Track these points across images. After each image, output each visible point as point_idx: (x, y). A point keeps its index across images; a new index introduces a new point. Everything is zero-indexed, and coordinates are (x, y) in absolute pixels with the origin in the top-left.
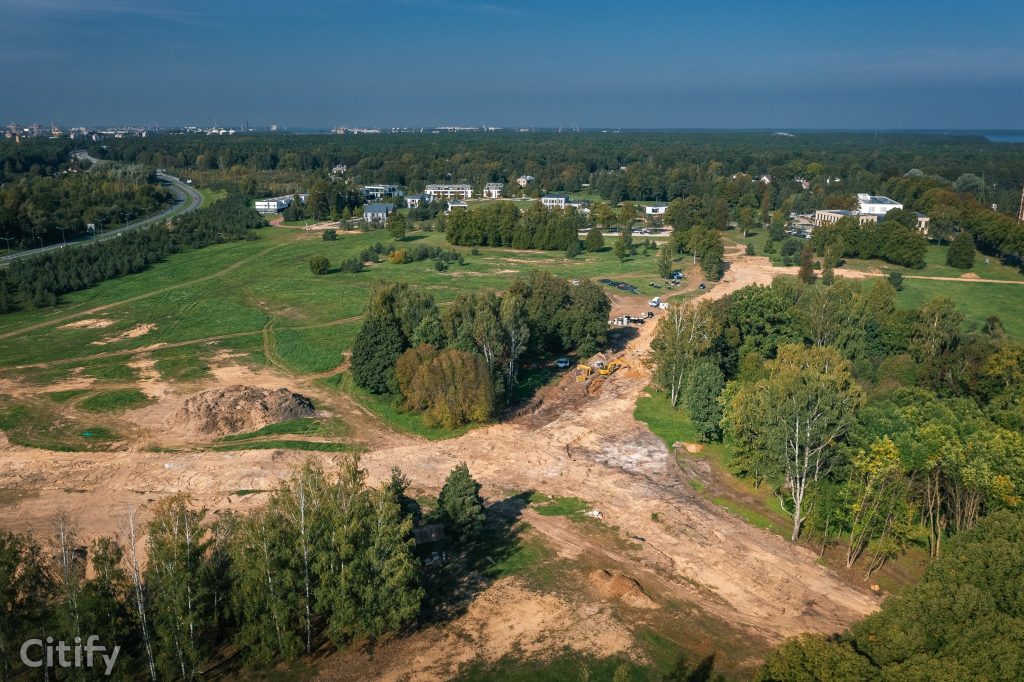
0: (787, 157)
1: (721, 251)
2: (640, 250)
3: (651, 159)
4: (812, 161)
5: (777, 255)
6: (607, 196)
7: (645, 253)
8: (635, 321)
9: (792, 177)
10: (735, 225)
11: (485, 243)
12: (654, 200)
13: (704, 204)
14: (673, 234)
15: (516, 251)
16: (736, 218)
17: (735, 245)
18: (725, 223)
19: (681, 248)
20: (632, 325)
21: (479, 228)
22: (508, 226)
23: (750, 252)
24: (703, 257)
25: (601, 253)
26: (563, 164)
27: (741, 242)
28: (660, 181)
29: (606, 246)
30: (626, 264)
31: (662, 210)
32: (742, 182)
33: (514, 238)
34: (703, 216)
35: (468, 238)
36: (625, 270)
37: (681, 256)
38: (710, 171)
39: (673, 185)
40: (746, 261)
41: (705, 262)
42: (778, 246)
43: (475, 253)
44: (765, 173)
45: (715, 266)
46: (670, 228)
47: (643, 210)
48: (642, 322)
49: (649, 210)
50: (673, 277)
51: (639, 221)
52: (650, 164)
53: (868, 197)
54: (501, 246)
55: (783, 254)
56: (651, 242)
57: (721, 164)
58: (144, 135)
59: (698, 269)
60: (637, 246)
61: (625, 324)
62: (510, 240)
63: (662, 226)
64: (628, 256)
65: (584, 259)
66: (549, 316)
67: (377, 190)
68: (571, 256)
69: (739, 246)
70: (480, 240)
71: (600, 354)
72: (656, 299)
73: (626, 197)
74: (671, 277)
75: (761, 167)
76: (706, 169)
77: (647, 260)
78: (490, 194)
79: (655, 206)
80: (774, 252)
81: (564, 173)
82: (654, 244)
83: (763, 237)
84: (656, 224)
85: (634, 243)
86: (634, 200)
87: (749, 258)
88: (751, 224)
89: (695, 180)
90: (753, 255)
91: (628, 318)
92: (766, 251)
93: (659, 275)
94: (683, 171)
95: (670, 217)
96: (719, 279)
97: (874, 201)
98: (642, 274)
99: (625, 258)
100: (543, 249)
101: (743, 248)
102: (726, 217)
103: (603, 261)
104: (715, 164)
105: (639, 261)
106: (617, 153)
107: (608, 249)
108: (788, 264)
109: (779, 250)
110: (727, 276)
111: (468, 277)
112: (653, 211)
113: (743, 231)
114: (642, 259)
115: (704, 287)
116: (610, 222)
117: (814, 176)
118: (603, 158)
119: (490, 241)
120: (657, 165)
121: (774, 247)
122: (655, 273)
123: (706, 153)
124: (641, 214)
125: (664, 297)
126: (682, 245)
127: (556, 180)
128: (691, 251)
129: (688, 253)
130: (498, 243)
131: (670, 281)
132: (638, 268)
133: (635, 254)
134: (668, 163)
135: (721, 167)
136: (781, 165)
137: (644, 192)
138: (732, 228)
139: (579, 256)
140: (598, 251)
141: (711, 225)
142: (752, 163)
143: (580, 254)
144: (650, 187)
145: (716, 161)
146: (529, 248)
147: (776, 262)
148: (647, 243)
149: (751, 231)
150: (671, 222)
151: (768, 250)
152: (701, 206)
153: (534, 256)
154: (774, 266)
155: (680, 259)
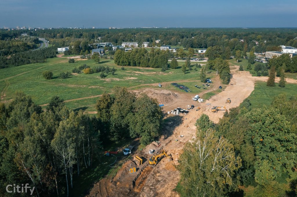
0: (249, 34)
1: (229, 69)
2: (193, 68)
3: (202, 34)
4: (258, 35)
5: (253, 71)
6: (185, 46)
7: (195, 69)
8: (183, 112)
9: (251, 40)
10: (233, 57)
11: (129, 65)
12: (202, 48)
13: (221, 49)
14: (208, 60)
15: (141, 68)
16: (234, 54)
17: (234, 66)
18: (229, 57)
19: (211, 67)
20: (181, 115)
21: (127, 58)
22: (139, 58)
23: (241, 69)
24: (221, 72)
25: (177, 69)
26: (173, 36)
27: (236, 64)
28: (204, 41)
29: (179, 66)
30: (186, 75)
31: (204, 51)
32: (235, 42)
33: (141, 63)
34: (221, 54)
35: (123, 62)
36: (185, 78)
37: (211, 70)
38: (223, 38)
39: (209, 42)
40: (240, 74)
41: (222, 75)
42: (253, 66)
43: (123, 69)
44: (242, 39)
45: (226, 77)
46: (207, 58)
47: (197, 51)
48: (187, 112)
49: (200, 51)
50: (206, 82)
51: (195, 55)
52: (202, 36)
53: (285, 47)
54: (136, 66)
55: (256, 70)
56: (198, 64)
57: (226, 36)
58: (51, 29)
59: (218, 78)
60: (192, 66)
61: (177, 114)
62: (140, 63)
63: (204, 57)
64: (188, 70)
65: (168, 72)
66: (123, 117)
67: (104, 44)
68: (163, 71)
69: (236, 66)
70: (127, 63)
71: (154, 143)
72: (196, 96)
73: (192, 47)
74: (206, 81)
75: (240, 37)
76: (221, 37)
77: (196, 73)
78: (144, 46)
79: (202, 50)
80: (251, 69)
81: (172, 39)
82: (200, 65)
83: (245, 63)
84: (202, 57)
85: (191, 65)
86: (195, 48)
87: (241, 72)
88: (240, 57)
89: (218, 41)
90: (242, 70)
91: (179, 109)
92: (248, 69)
93: (200, 81)
94: (213, 38)
95: (207, 54)
96: (228, 83)
97: (287, 48)
98: (193, 80)
99: (186, 72)
100: (153, 67)
101: (238, 67)
102: (230, 54)
103: (176, 73)
104: (224, 36)
105: (192, 73)
106: (192, 33)
107: (180, 67)
108: (259, 75)
109: (253, 68)
110: (232, 81)
111: (112, 81)
112: (201, 52)
113: (237, 60)
114: (194, 72)
115: (221, 88)
116: (183, 56)
117: (259, 40)
118: (187, 34)
119: (131, 64)
120: (204, 36)
121: (251, 67)
122: (198, 79)
123: (221, 33)
124: (197, 53)
125: (201, 94)
126: (211, 66)
127: (169, 41)
128: (216, 69)
129: (214, 70)
130: (135, 65)
131: (205, 84)
132: (191, 77)
133: (191, 70)
134: (208, 35)
135: (226, 37)
136: (248, 36)
137: (199, 45)
138: (232, 58)
139: (167, 71)
140: (176, 68)
141: (224, 58)
142: (237, 36)
143: (168, 69)
144: (201, 43)
145: (225, 35)
146: (147, 67)
147: (253, 74)
148: (197, 65)
149: (240, 60)
150: (208, 56)
151: (249, 69)
152: (220, 50)
153: (148, 71)
154: (253, 76)
155: (210, 72)
